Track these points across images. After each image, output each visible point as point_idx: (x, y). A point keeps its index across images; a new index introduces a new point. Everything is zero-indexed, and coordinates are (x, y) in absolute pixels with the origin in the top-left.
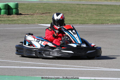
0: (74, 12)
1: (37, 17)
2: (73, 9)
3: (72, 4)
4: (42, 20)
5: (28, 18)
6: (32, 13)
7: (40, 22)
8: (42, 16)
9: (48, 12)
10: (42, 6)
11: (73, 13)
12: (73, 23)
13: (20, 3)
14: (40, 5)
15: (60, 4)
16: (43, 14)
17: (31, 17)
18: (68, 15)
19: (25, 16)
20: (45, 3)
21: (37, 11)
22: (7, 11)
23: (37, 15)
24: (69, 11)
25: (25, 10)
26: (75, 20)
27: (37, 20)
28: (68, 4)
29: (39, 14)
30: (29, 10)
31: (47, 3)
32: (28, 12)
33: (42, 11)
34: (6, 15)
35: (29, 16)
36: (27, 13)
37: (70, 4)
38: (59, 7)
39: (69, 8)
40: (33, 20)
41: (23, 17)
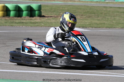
0: (101, 15)
3: (98, 7)
5: (51, 21)
6: (56, 16)
10: (66, 9)
11: (99, 16)
12: (99, 27)
13: (43, 5)
14: (64, 8)
15: (86, 6)
18: (94, 18)
19: (49, 19)
20: (69, 6)
21: (61, 13)
22: (30, 12)
24: (95, 13)
26: (102, 24)
28: (94, 7)
30: (53, 12)
31: (72, 5)
32: (51, 14)
34: (28, 17)
36: (50, 16)
37: (96, 6)
38: (84, 9)
39: (95, 11)
40: (57, 23)
41: (46, 19)
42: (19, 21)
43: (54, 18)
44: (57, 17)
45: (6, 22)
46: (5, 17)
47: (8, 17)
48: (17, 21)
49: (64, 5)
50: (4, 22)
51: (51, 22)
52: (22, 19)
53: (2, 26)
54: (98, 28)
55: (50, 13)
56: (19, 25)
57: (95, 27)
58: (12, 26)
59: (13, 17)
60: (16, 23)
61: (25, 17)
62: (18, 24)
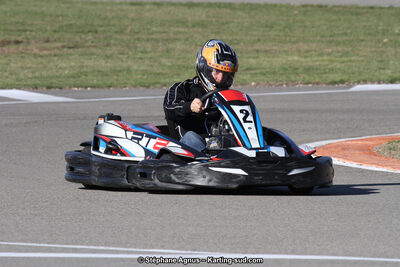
2: (114, 26)
9: (13, 38)
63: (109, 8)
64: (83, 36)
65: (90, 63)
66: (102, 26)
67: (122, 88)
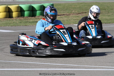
0: (111, 11)
1: (73, 18)
2: (110, 8)
3: (109, 3)
4: (77, 20)
7: (75, 22)
8: (78, 17)
9: (84, 12)
10: (78, 6)
11: (110, 12)
12: (109, 22)
14: (76, 5)
15: (97, 3)
16: (79, 14)
17: (67, 17)
18: (105, 14)
19: (61, 17)
20: (82, 3)
21: (73, 11)
22: (43, 12)
23: (73, 15)
24: (105, 10)
25: (61, 11)
26: (112, 19)
27: (72, 20)
28: (105, 3)
29: (75, 14)
30: (65, 10)
31: (84, 3)
32: (64, 13)
33: (78, 11)
34: (42, 16)
35: (65, 17)
36: (62, 14)
37: (107, 3)
39: (106, 7)
40: (69, 21)
41: (59, 17)
42: (33, 20)
43: (66, 16)
44: (69, 15)
45: (20, 22)
46: (20, 17)
47: (23, 17)
48: (31, 21)
49: (76, 3)
50: (19, 22)
51: (63, 20)
52: (36, 19)
53: (17, 26)
54: (109, 24)
55: (63, 11)
56: (33, 24)
57: (105, 23)
58: (26, 25)
59: (27, 17)
60: (30, 22)
61: (39, 17)
62: (31, 23)
63: (109, 4)
64: (102, 11)
65: (104, 17)
66: (107, 8)
67: (112, 23)
